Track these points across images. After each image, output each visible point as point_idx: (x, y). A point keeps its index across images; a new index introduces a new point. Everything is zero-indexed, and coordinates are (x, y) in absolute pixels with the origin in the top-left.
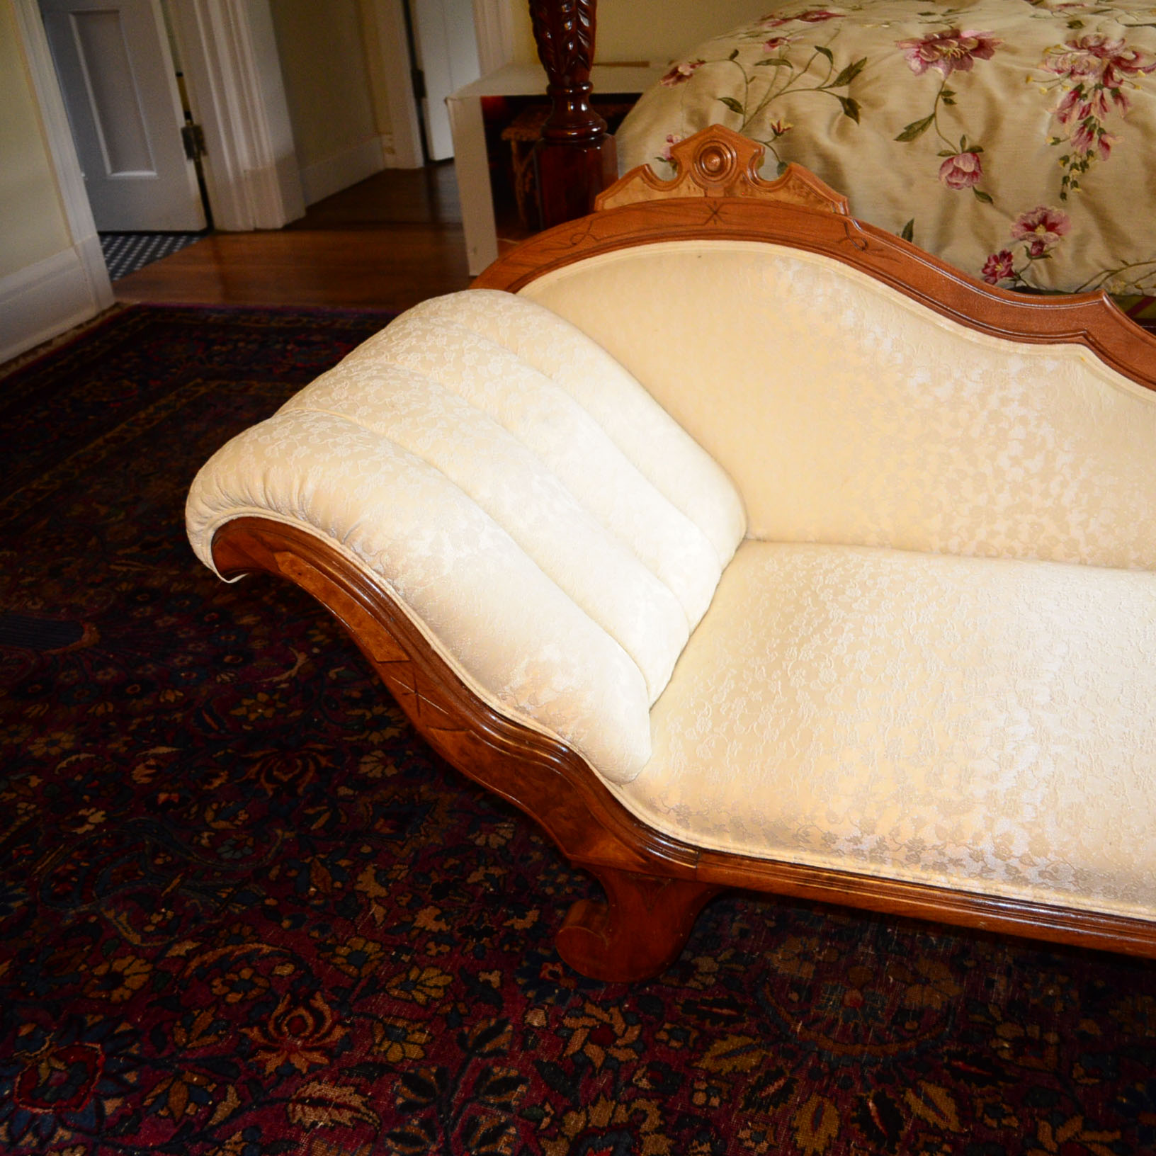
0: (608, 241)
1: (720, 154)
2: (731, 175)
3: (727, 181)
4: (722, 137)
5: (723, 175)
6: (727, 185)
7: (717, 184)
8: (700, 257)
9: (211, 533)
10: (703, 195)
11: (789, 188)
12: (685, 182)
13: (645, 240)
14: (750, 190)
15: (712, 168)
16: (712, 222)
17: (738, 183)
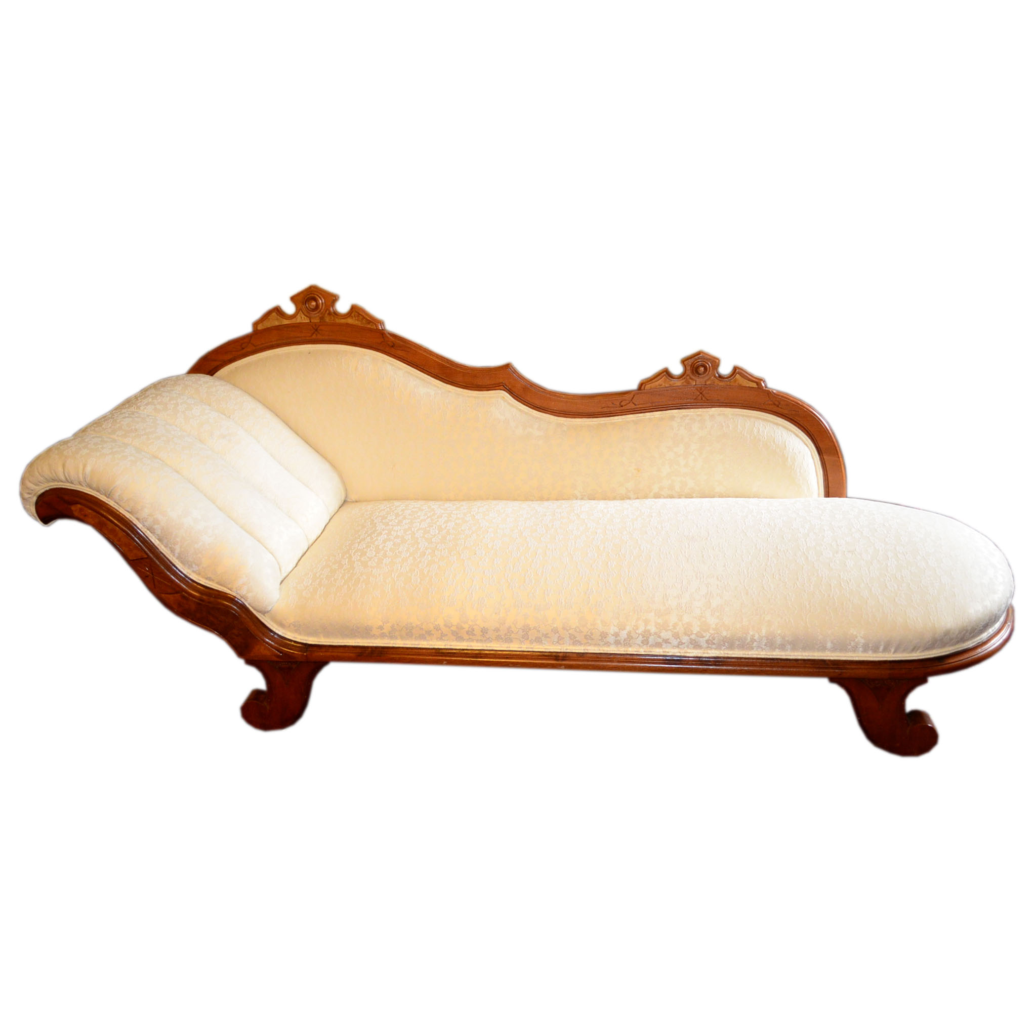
0: (261, 346)
1: (315, 300)
2: (322, 311)
3: (321, 314)
4: (315, 291)
5: (318, 310)
6: (320, 316)
7: (316, 315)
8: (309, 353)
9: (35, 499)
10: (309, 321)
11: (352, 317)
12: (299, 315)
13: (281, 345)
14: (332, 318)
15: (312, 307)
16: (314, 335)
17: (326, 315)
